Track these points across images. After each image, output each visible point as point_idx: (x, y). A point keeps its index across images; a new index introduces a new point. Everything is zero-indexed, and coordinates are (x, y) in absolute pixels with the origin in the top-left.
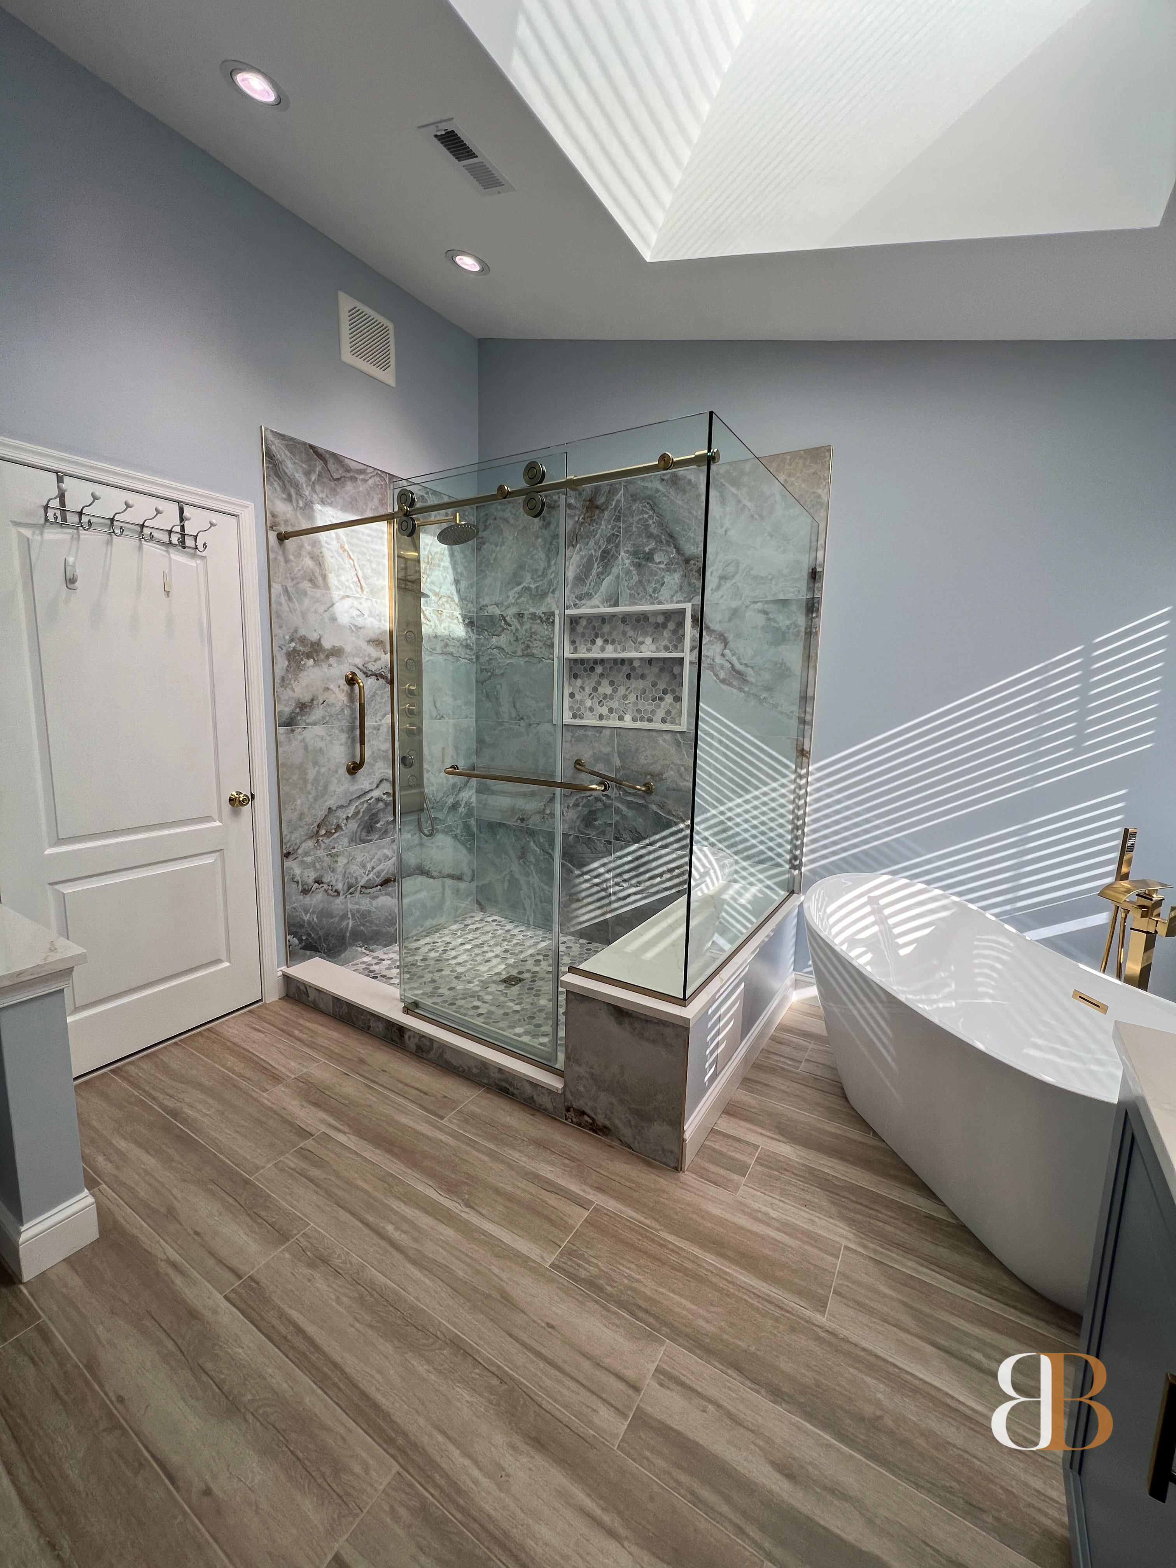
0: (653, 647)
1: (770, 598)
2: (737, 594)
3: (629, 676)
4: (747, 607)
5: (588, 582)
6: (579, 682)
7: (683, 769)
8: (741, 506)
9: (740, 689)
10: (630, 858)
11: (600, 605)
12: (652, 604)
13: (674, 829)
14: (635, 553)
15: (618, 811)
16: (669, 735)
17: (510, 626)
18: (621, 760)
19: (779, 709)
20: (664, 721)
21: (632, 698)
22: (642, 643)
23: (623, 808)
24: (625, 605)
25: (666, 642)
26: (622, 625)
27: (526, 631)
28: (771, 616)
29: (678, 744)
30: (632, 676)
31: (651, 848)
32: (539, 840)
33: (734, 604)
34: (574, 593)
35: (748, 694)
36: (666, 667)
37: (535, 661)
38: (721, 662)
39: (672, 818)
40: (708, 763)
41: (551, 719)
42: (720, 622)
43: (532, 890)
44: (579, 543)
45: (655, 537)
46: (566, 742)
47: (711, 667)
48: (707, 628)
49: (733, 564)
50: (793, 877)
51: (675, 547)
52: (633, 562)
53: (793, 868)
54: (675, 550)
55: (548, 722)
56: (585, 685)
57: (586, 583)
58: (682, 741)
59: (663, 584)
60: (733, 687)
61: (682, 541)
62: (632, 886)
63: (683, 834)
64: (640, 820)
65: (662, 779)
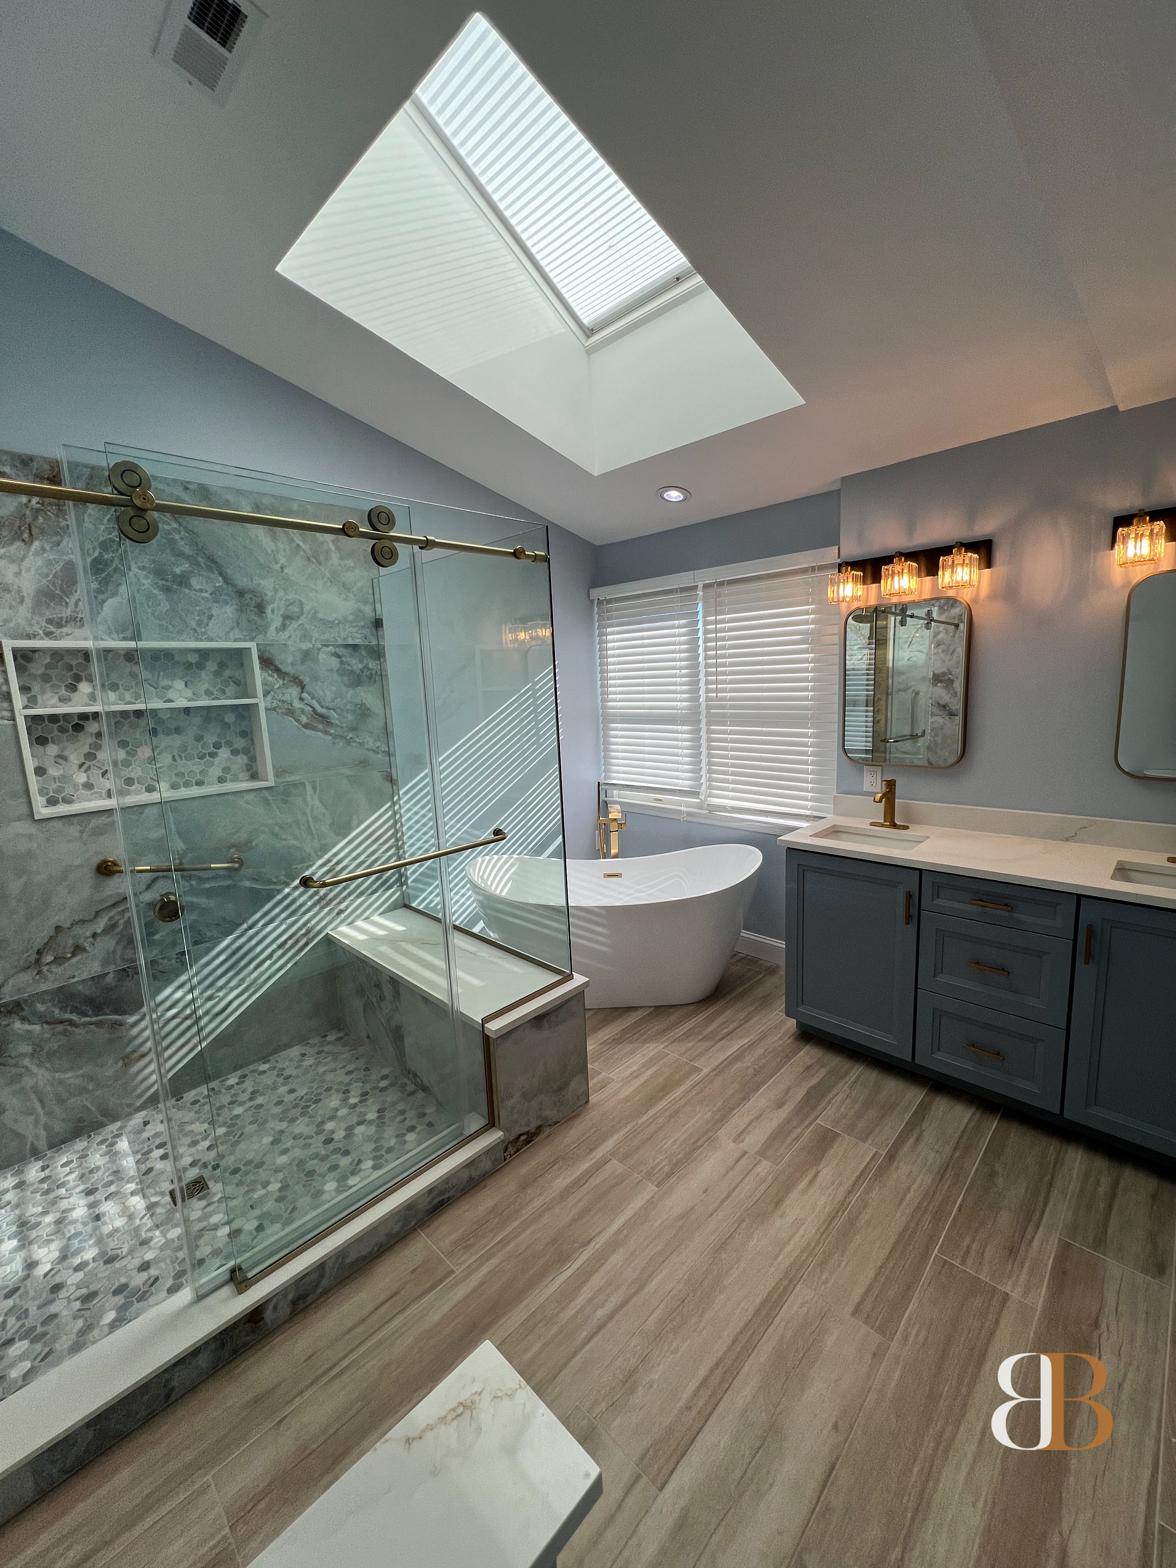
0: (189, 693)
1: (340, 642)
2: (305, 636)
3: (154, 732)
4: (319, 649)
5: (71, 601)
6: (52, 749)
7: (277, 828)
8: (294, 545)
9: (326, 732)
10: (222, 958)
12: (198, 639)
13: (279, 897)
14: (159, 572)
16: (253, 794)
18: (185, 841)
19: (366, 746)
20: (221, 780)
22: (169, 688)
23: (202, 901)
24: (154, 639)
25: (206, 686)
26: (128, 664)
28: (344, 659)
29: (266, 802)
30: (160, 732)
31: (251, 932)
32: (35, 1013)
33: (305, 646)
34: (41, 615)
35: (335, 736)
38: (301, 706)
39: (272, 887)
40: (305, 814)
41: (29, 813)
42: (292, 664)
43: (33, 1097)
44: (36, 539)
45: (187, 558)
46: (70, 841)
47: (290, 712)
48: (278, 670)
49: (297, 604)
50: (403, 893)
51: (221, 574)
52: (156, 583)
53: (402, 885)
54: (220, 578)
55: (19, 819)
56: (66, 753)
57: (67, 603)
58: (270, 798)
59: (210, 617)
60: (318, 730)
61: (229, 571)
62: (232, 989)
63: (291, 898)
64: (230, 906)
65: (252, 848)
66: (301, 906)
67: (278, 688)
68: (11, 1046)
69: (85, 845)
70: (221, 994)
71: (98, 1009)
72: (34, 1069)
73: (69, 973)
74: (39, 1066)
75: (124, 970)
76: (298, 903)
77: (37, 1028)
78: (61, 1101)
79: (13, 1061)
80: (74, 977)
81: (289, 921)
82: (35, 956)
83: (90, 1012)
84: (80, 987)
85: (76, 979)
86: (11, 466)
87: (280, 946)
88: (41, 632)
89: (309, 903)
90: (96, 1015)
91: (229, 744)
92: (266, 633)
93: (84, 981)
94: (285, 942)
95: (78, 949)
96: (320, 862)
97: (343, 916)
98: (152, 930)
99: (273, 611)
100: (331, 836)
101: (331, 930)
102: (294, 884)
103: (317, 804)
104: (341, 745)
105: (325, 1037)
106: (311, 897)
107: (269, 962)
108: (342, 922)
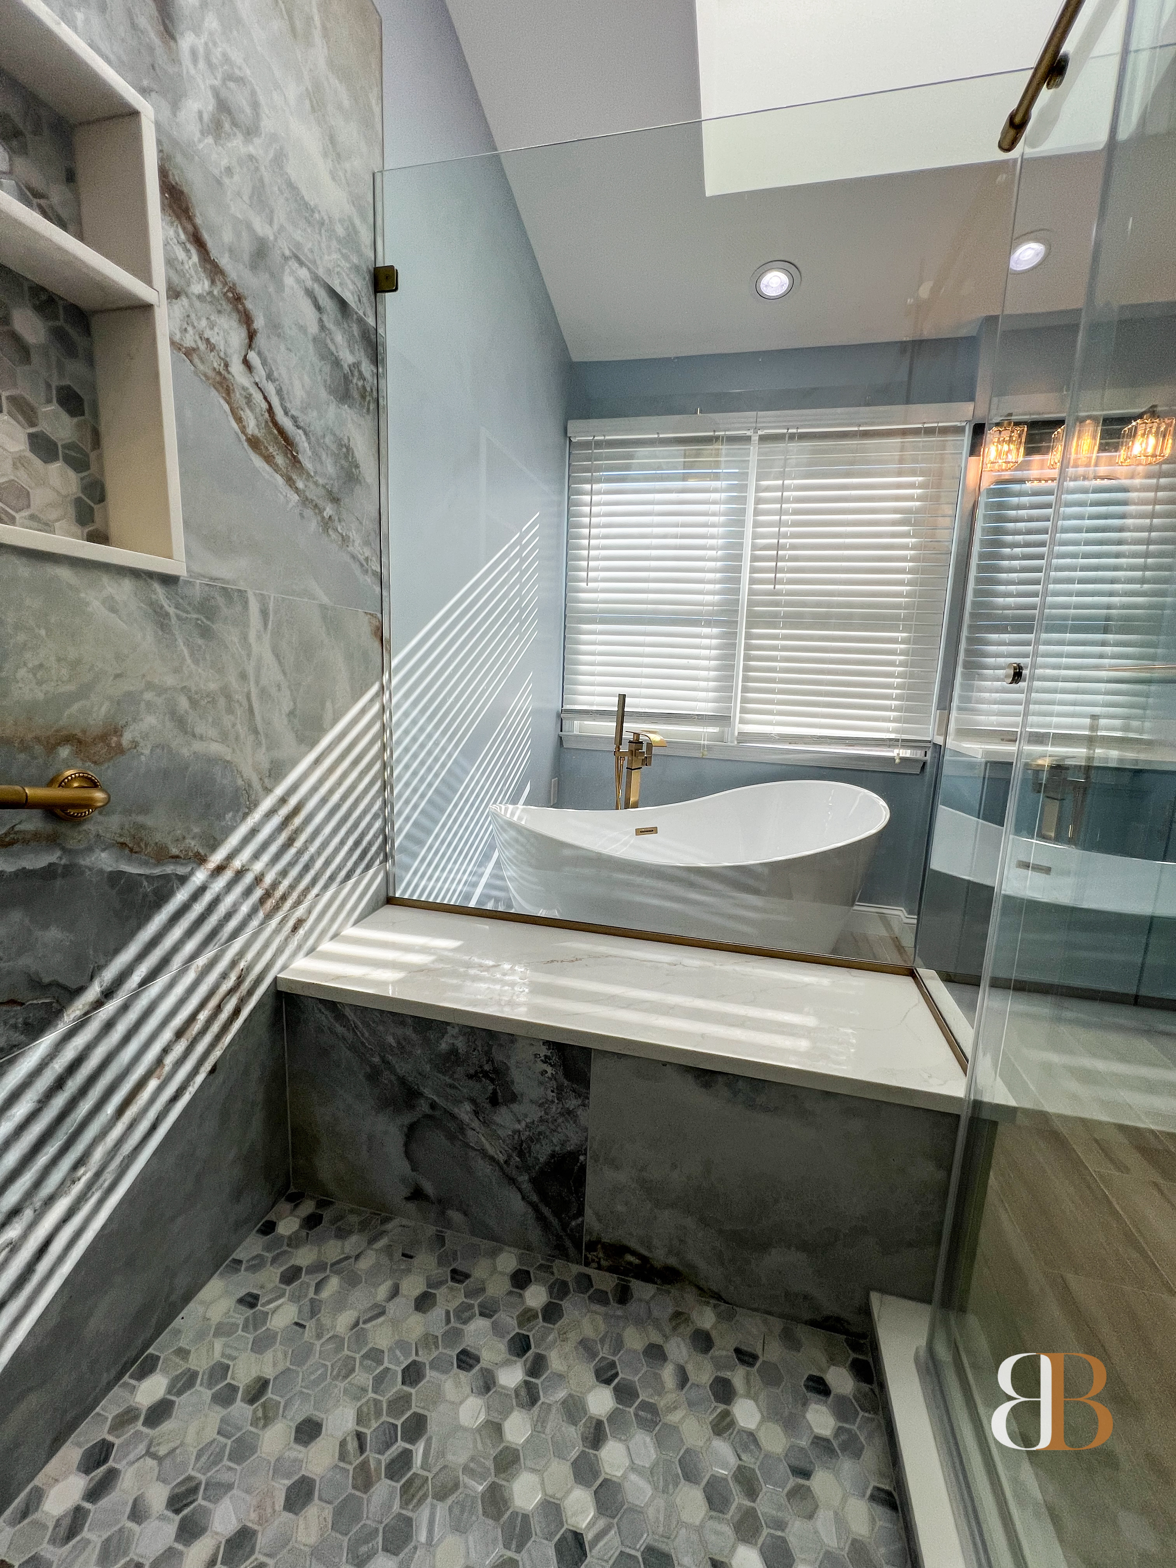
1: (320, 272)
4: (285, 258)
7: (183, 703)
9: (290, 481)
13: (181, 896)
16: (128, 585)
19: (350, 548)
28: (325, 318)
29: (160, 619)
31: (110, 1008)
33: (258, 224)
35: (304, 499)
38: (246, 383)
39: (169, 869)
40: (243, 676)
42: (231, 251)
47: (223, 385)
48: (198, 240)
49: (246, 92)
50: (387, 874)
53: (386, 859)
58: (172, 610)
60: (276, 468)
62: (51, 1200)
63: (208, 897)
64: (54, 934)
65: (120, 750)
66: (228, 916)
67: (200, 297)
76: (222, 909)
81: (201, 961)
87: (180, 1033)
89: (245, 909)
91: (23, 410)
96: (267, 804)
97: (301, 932)
99: (193, 53)
100: (289, 738)
101: (283, 968)
102: (217, 858)
103: (268, 657)
104: (313, 525)
105: (268, 1228)
106: (248, 892)
107: (153, 1084)
108: (299, 947)
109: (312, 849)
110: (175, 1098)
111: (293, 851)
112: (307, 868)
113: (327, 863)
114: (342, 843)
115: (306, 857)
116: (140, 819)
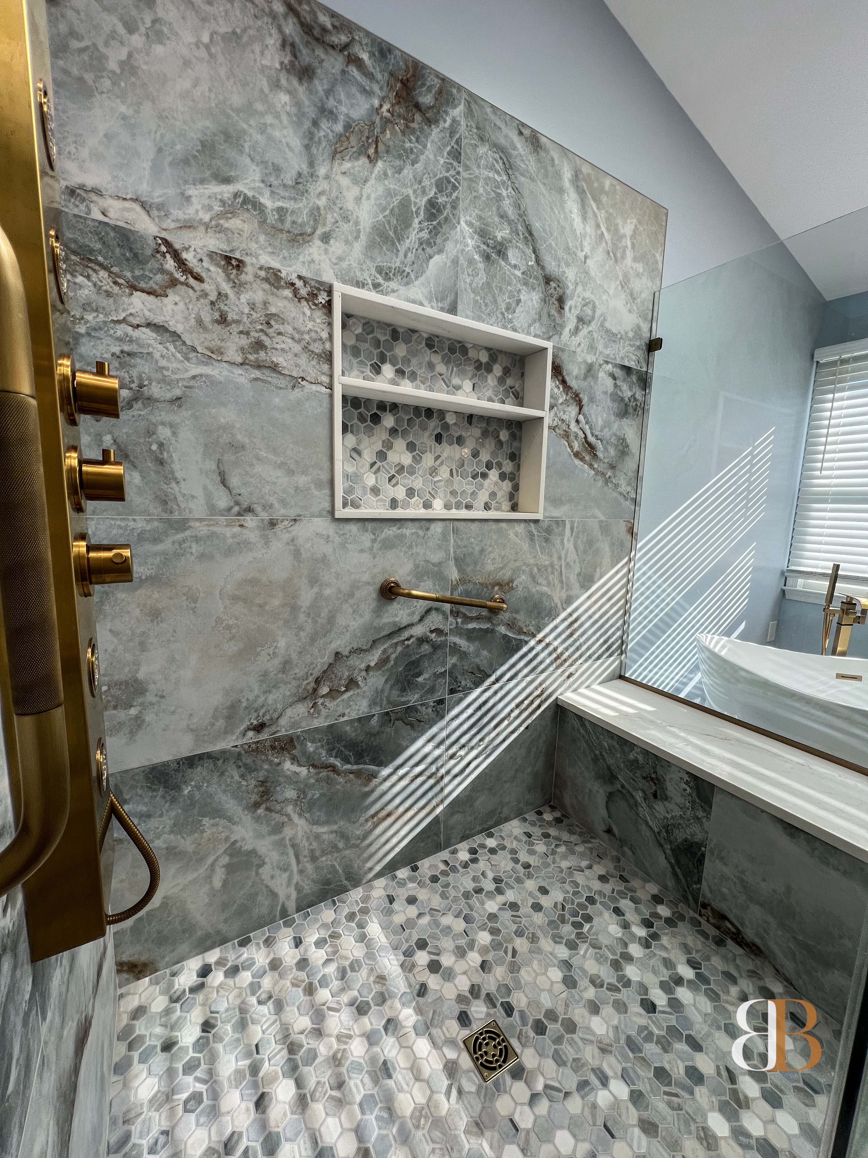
0: (475, 396)
1: (618, 361)
2: (592, 348)
3: (439, 438)
5: (402, 249)
7: (535, 570)
8: (599, 232)
9: (591, 466)
10: (470, 711)
11: (426, 303)
12: (505, 327)
13: (525, 649)
14: (483, 234)
15: (455, 649)
16: (522, 525)
17: (198, 278)
18: (461, 570)
19: (619, 489)
20: (487, 507)
21: (444, 473)
22: (458, 388)
23: (462, 643)
24: (467, 317)
26: (428, 352)
27: (252, 306)
28: (618, 382)
29: (531, 537)
30: (444, 439)
31: (497, 686)
32: (304, 753)
33: (590, 358)
34: (373, 259)
35: (597, 472)
36: (491, 429)
37: (282, 382)
38: (576, 430)
39: (522, 637)
40: (560, 558)
41: (329, 508)
42: (576, 378)
43: (291, 852)
44: (381, 158)
45: (510, 222)
46: (362, 551)
47: (566, 435)
48: (564, 382)
49: (590, 306)
50: (621, 662)
51: (534, 252)
52: (479, 247)
53: (621, 653)
54: (533, 256)
55: (320, 516)
56: (361, 447)
57: (398, 251)
58: (536, 533)
59: (519, 301)
60: (585, 462)
61: (542, 247)
62: (472, 748)
63: (534, 652)
64: (485, 653)
65: (512, 588)
66: (541, 662)
67: (562, 404)
68: (278, 789)
69: (374, 557)
70: (462, 753)
71: (359, 758)
72: (295, 818)
73: (340, 710)
74: (300, 815)
75: (387, 713)
76: (539, 659)
77: (303, 771)
78: (314, 859)
79: (278, 807)
80: (343, 715)
81: (529, 679)
82: (313, 684)
83: (352, 759)
84: (348, 728)
85: (346, 718)
86: (369, 52)
87: (517, 706)
88: (370, 282)
89: (548, 661)
90: (357, 763)
91: (499, 465)
92: (561, 334)
93: (352, 721)
94: (522, 702)
95: (352, 683)
96: (563, 615)
97: (571, 679)
98: (417, 670)
99: (570, 308)
100: (577, 586)
101: (561, 694)
102: (540, 636)
103: (571, 548)
104: (600, 483)
105: (540, 813)
106: (550, 654)
107: (506, 722)
108: (570, 687)
109: (582, 640)
110: (512, 732)
111: (572, 639)
112: (578, 649)
113: (588, 649)
114: (598, 640)
115: (578, 644)
116: (515, 615)
